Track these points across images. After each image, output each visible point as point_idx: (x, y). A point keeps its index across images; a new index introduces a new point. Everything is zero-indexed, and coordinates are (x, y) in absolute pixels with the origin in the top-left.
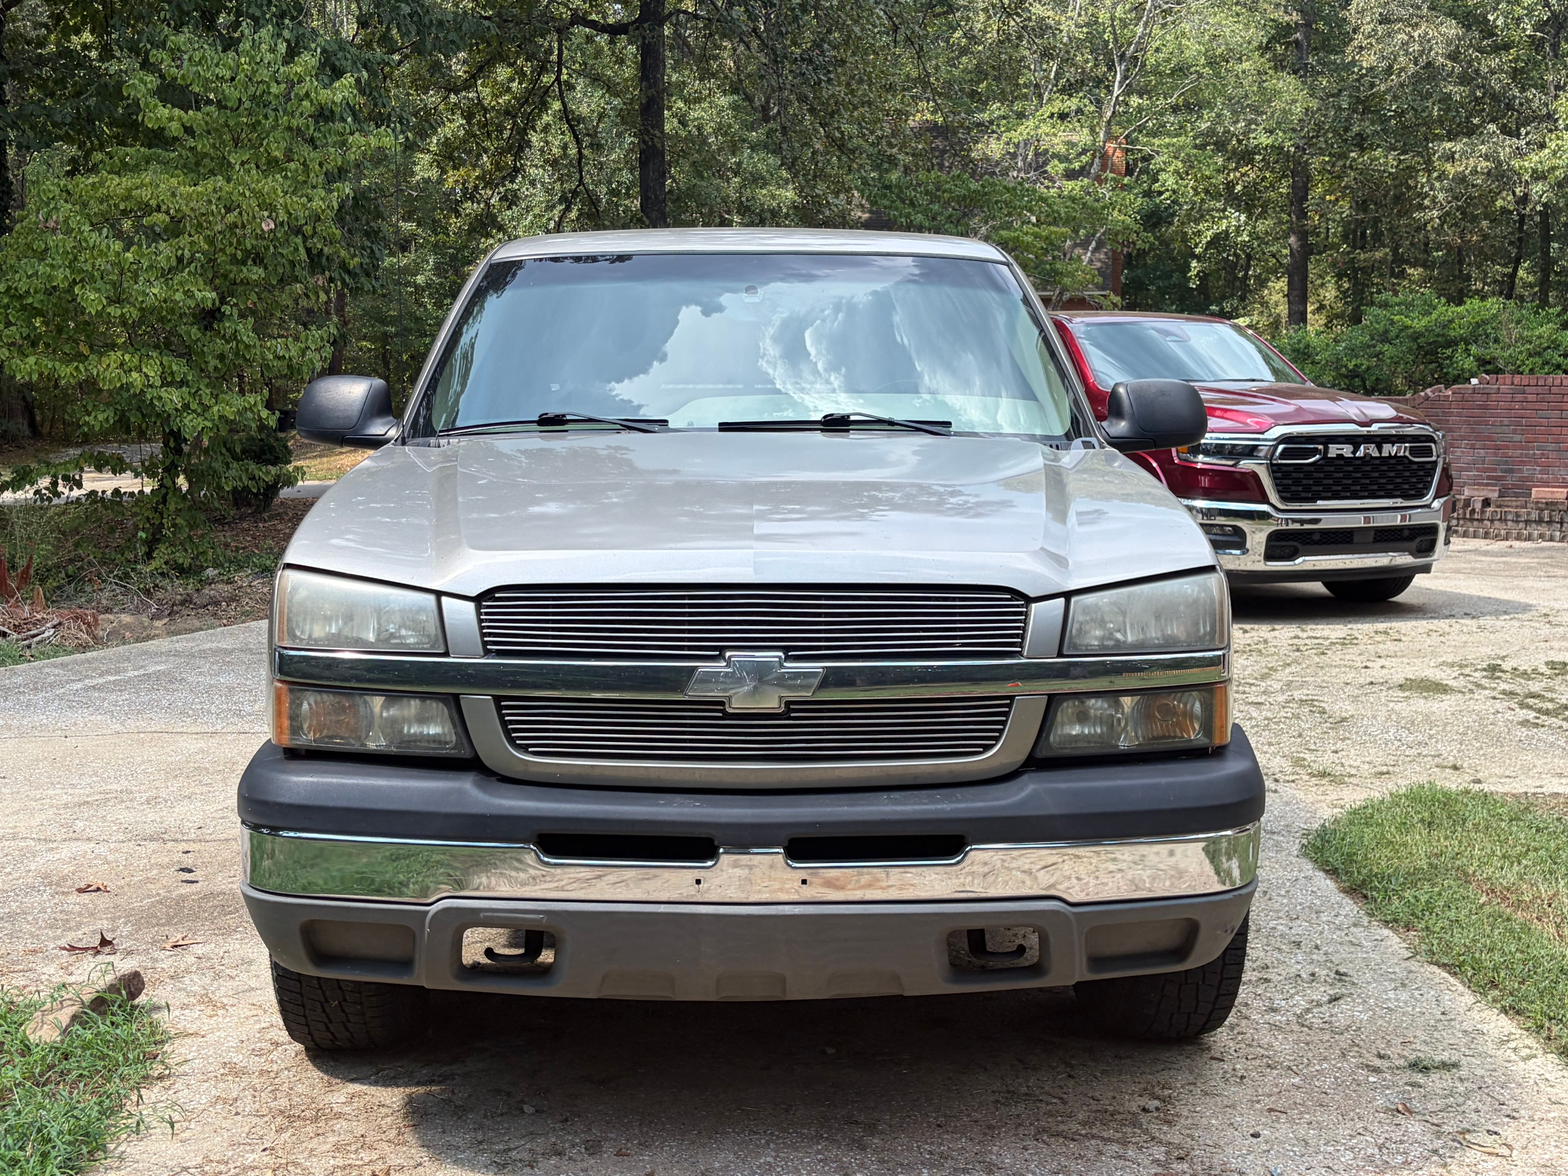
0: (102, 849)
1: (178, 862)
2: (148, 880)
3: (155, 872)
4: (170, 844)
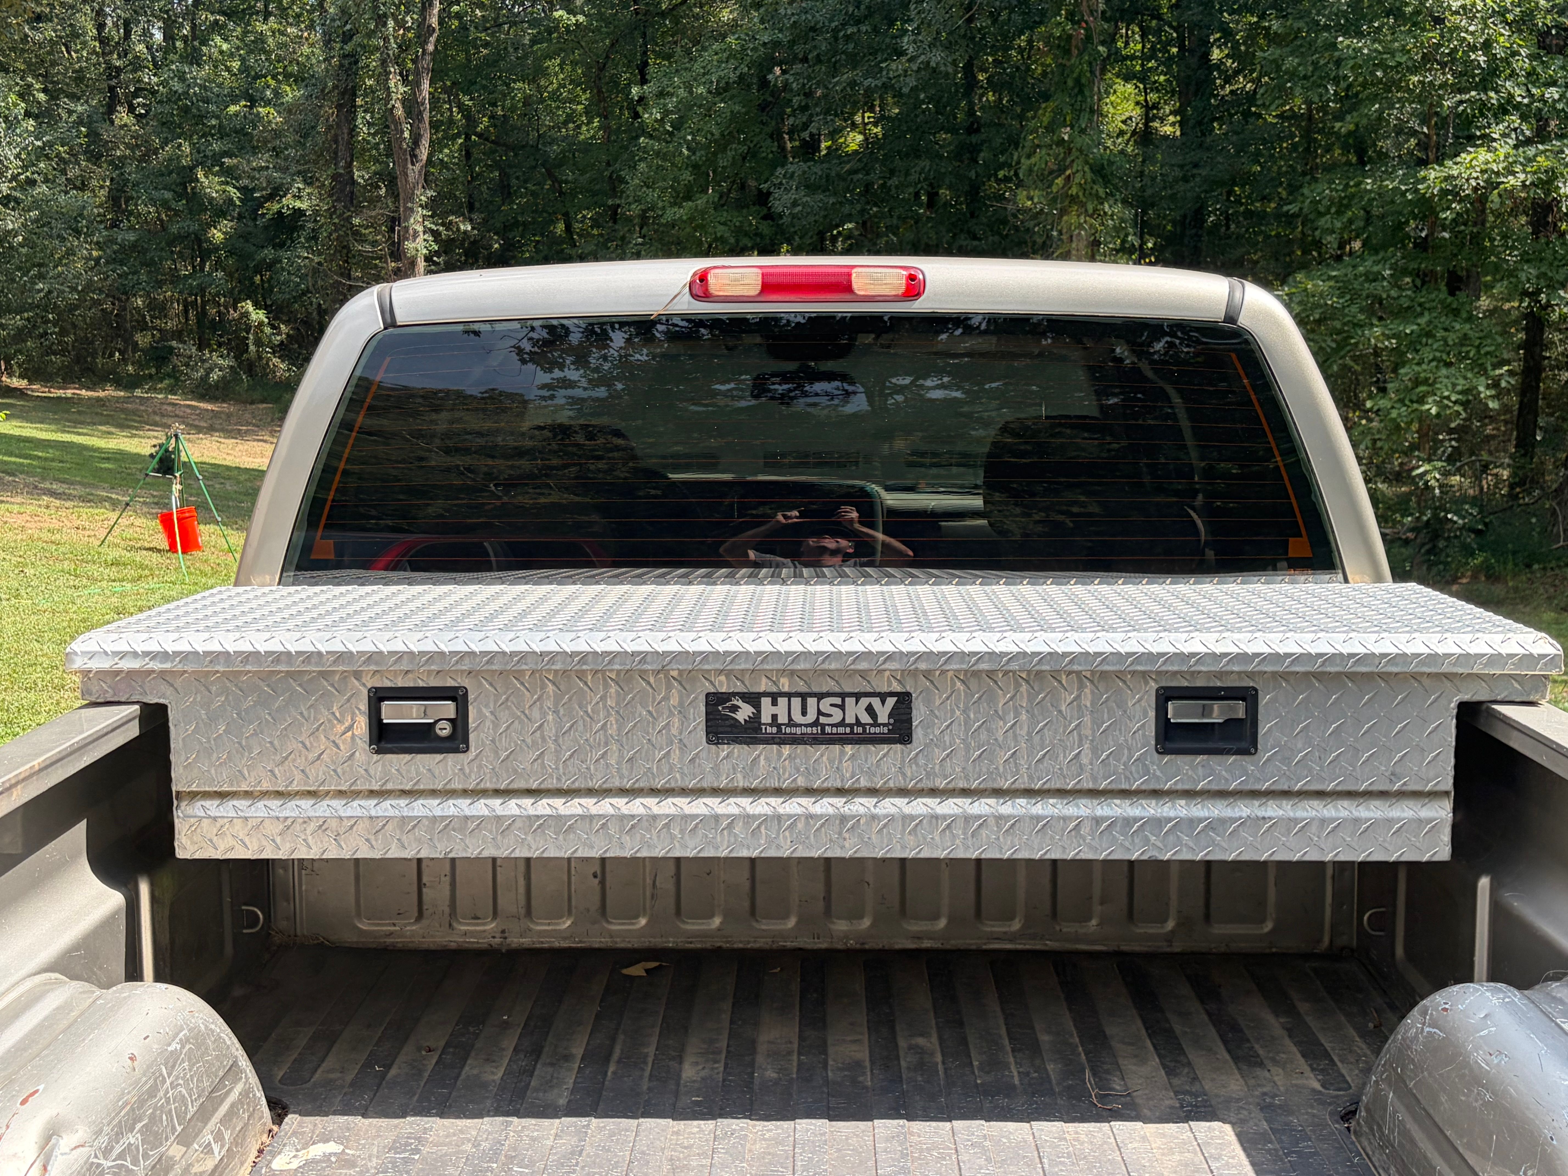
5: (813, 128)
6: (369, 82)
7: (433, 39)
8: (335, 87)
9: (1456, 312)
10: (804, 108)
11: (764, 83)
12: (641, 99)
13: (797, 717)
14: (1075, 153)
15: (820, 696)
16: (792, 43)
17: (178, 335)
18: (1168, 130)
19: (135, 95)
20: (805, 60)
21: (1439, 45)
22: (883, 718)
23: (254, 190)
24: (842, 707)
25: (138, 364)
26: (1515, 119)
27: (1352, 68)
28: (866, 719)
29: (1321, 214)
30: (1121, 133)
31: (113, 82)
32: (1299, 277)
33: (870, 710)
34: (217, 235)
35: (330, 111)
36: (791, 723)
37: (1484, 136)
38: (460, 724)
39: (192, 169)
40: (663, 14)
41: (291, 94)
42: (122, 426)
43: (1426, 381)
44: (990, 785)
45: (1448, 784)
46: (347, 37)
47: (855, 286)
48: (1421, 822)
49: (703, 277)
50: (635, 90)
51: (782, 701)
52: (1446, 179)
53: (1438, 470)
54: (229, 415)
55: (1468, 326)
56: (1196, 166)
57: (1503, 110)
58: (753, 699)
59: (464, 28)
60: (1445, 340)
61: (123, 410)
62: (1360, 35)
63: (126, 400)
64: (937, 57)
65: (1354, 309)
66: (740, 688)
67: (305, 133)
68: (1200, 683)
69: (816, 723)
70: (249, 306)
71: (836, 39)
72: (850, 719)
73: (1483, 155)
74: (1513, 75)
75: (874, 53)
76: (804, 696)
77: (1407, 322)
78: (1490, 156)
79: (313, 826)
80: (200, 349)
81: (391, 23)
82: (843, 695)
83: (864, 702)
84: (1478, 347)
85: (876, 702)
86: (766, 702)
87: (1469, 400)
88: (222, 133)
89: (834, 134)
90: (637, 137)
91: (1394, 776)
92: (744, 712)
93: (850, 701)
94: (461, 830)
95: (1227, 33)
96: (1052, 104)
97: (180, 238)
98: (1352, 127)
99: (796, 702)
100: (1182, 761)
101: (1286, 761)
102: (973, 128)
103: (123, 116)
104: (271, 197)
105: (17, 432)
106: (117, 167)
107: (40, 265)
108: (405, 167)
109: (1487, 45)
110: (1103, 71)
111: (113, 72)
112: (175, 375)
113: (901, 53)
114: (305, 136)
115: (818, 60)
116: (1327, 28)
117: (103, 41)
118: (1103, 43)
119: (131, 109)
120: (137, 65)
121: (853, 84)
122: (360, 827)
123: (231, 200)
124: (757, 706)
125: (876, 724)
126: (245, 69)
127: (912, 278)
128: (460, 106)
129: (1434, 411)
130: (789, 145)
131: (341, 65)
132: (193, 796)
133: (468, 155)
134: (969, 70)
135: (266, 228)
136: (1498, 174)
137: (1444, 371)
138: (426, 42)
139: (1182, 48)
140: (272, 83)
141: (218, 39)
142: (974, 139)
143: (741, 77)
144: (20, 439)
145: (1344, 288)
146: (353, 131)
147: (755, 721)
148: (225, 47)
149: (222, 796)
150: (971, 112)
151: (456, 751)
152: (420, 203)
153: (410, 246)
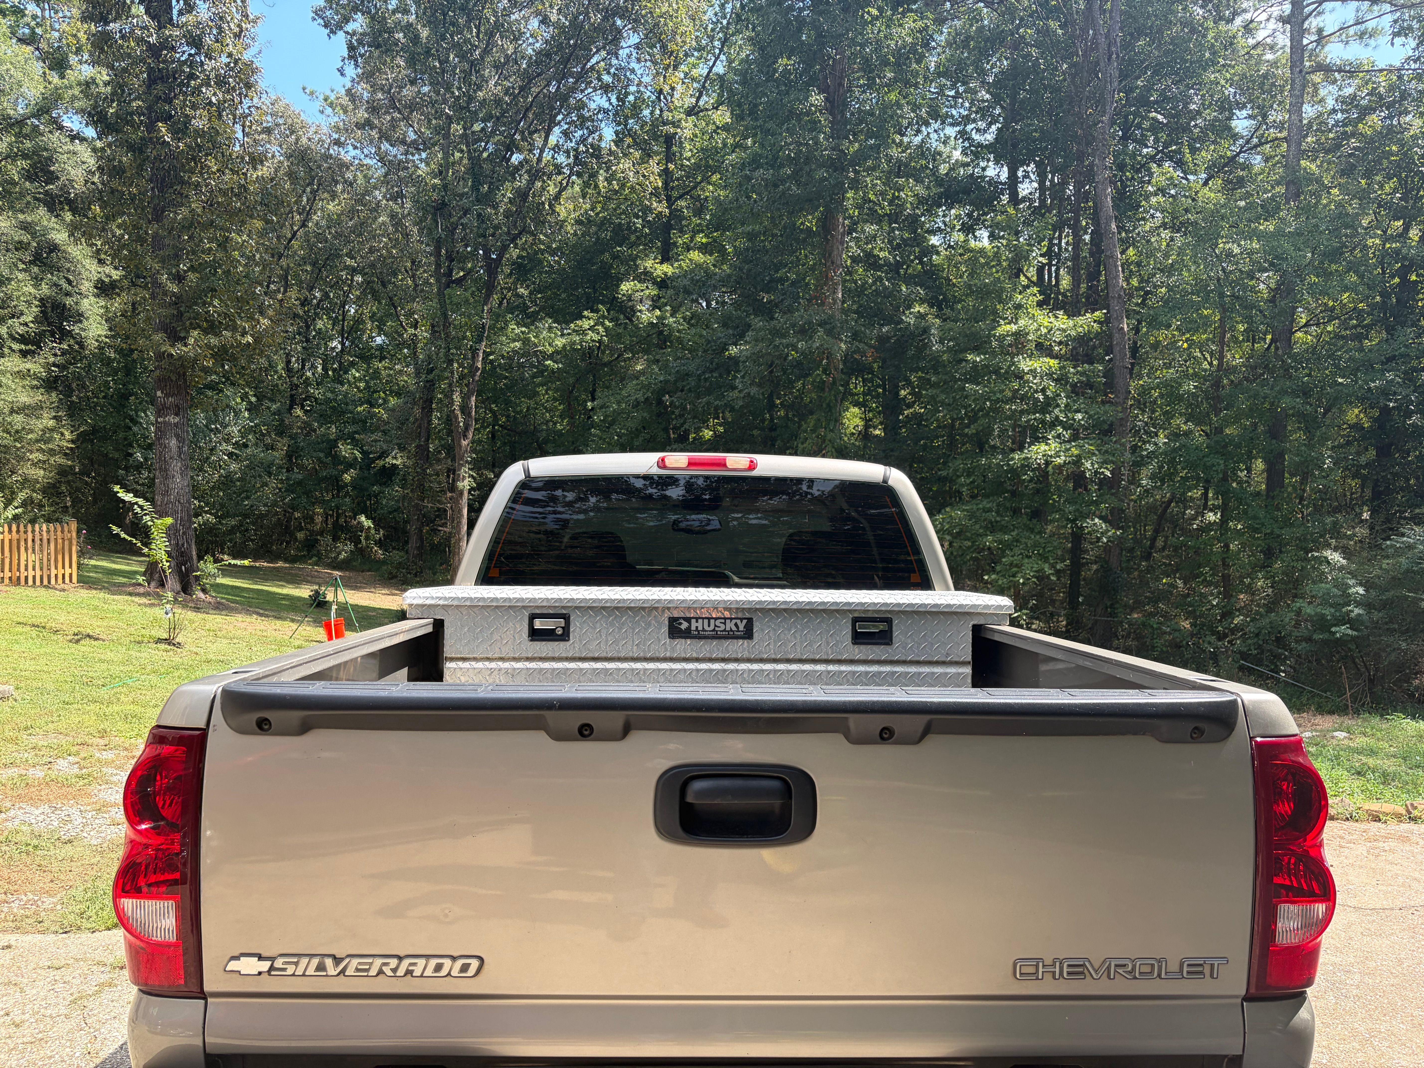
5: (686, 426)
6: (439, 396)
7: (478, 374)
8: (421, 398)
9: (1032, 530)
10: (681, 416)
11: (660, 402)
12: (593, 409)
13: (706, 628)
14: (827, 442)
15: (716, 619)
16: (676, 381)
17: (321, 533)
18: (877, 432)
19: (305, 400)
20: (682, 391)
21: (1019, 390)
22: (741, 628)
23: (371, 453)
24: (725, 623)
25: (298, 549)
26: (1060, 429)
27: (974, 401)
28: (734, 628)
29: (959, 477)
30: (853, 434)
31: (294, 392)
32: (948, 509)
33: (736, 625)
34: (347, 477)
35: (417, 411)
36: (704, 630)
37: (1043, 437)
38: (566, 630)
39: (336, 441)
40: (605, 365)
41: (393, 401)
42: (289, 582)
43: (1016, 566)
44: (784, 657)
45: (969, 658)
46: (430, 371)
47: (728, 464)
48: (959, 674)
49: (663, 460)
50: (589, 404)
51: (700, 621)
52: (1024, 459)
53: (1026, 614)
54: (350, 578)
55: (1038, 537)
56: (892, 450)
57: (1053, 425)
58: (688, 620)
59: (494, 368)
60: (1026, 544)
61: (289, 574)
62: (978, 384)
63: (291, 568)
64: (754, 390)
65: (977, 527)
66: (682, 615)
67: (403, 423)
68: (870, 615)
69: (714, 630)
70: (363, 518)
71: (700, 380)
72: (728, 629)
73: (1043, 447)
74: (1058, 406)
75: (720, 387)
76: (709, 619)
77: (1005, 533)
78: (1047, 448)
79: (503, 672)
80: (333, 540)
81: (456, 365)
82: (725, 619)
83: (734, 621)
84: (1044, 548)
85: (738, 622)
86: (693, 621)
87: (1041, 577)
88: (354, 422)
89: (698, 430)
90: (590, 429)
91: (948, 655)
92: (684, 625)
93: (728, 621)
94: (565, 674)
95: (909, 383)
96: (815, 417)
97: (325, 479)
98: (974, 431)
99: (706, 621)
100: (862, 647)
101: (904, 648)
102: (773, 428)
103: (299, 412)
104: (379, 458)
105: (231, 583)
106: (292, 439)
107: (247, 491)
108: (460, 441)
109: (1043, 391)
110: (842, 400)
111: (294, 387)
112: (319, 555)
113: (735, 388)
114: (403, 424)
115: (690, 390)
116: (960, 379)
117: (288, 369)
118: (842, 386)
119: (303, 407)
120: (307, 383)
121: (708, 403)
122: (524, 672)
123: (356, 458)
124: (690, 623)
125: (738, 631)
126: (368, 387)
127: (752, 462)
128: (491, 410)
129: (1021, 581)
130: (672, 436)
131: (425, 386)
132: (452, 659)
133: (493, 437)
134: (770, 397)
135: (375, 474)
136: (1051, 456)
137: (1026, 560)
138: (475, 375)
139: (884, 389)
140: (382, 395)
141: (354, 371)
142: (773, 434)
143: (647, 399)
144: (233, 587)
145: (972, 515)
146: (430, 422)
147: (689, 629)
148: (357, 375)
149: (464, 659)
150: (772, 419)
151: (565, 640)
152: (467, 462)
153: (460, 484)
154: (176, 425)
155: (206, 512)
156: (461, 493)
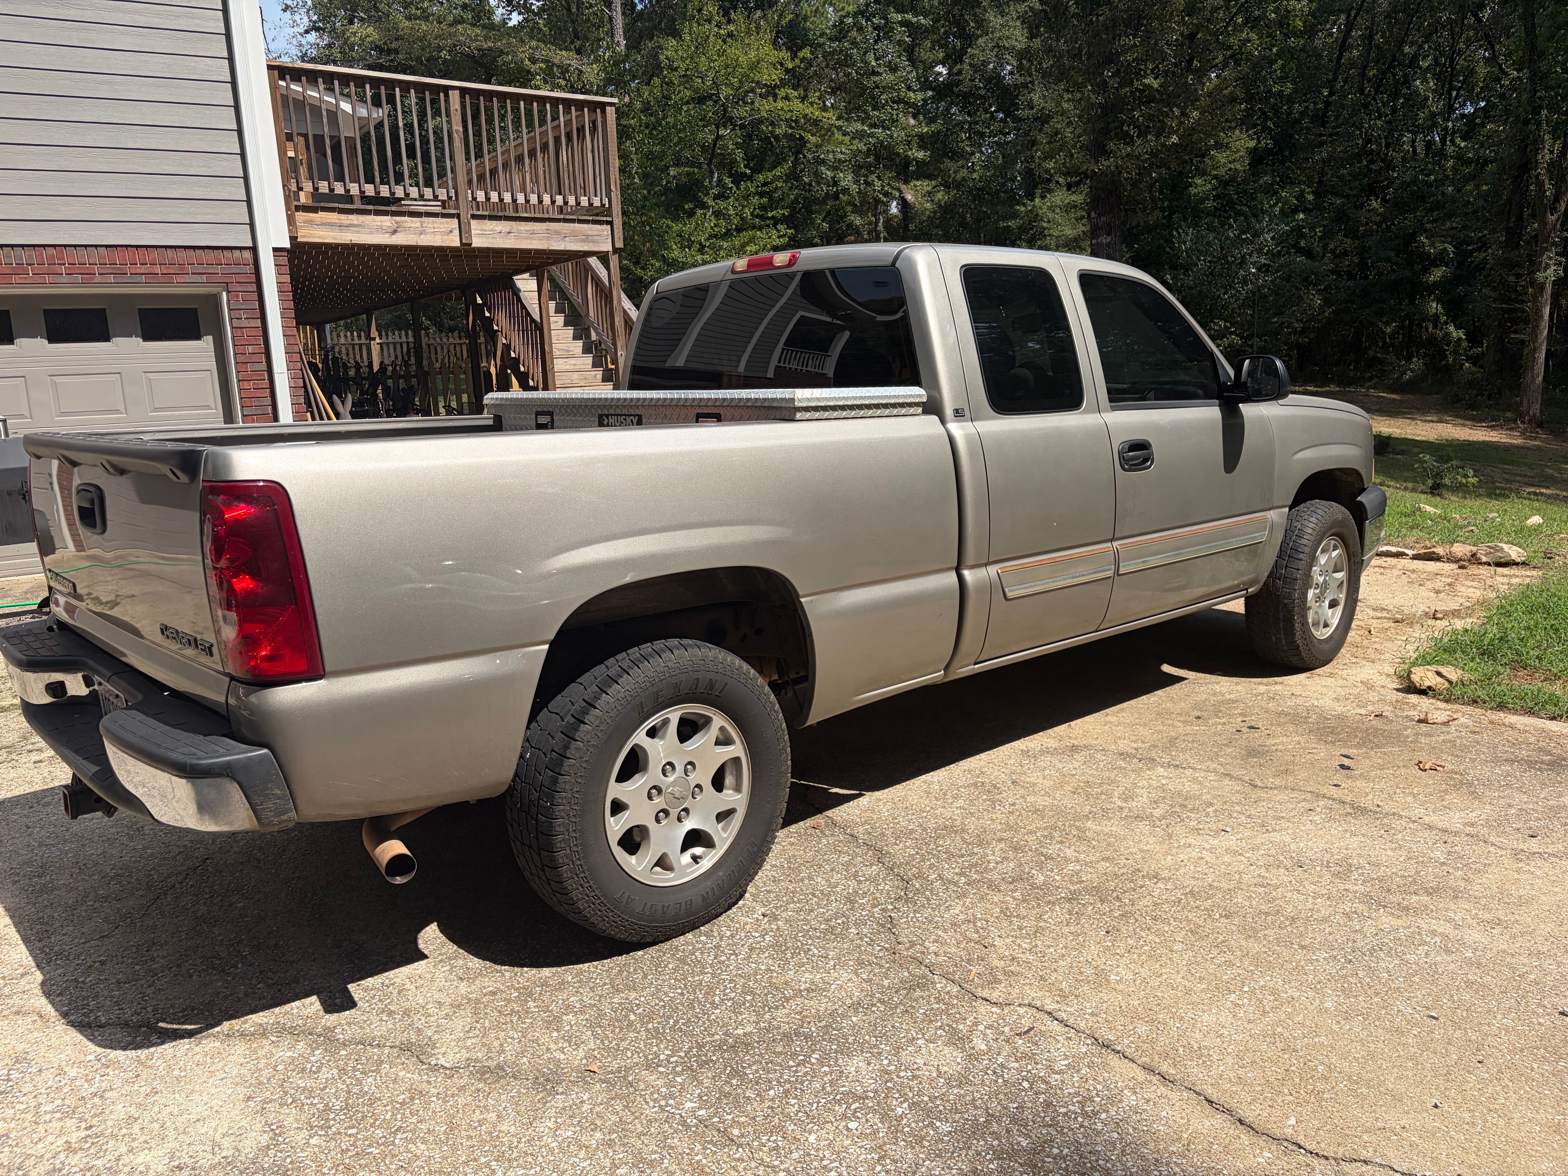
0: (1419, 812)
1: (1348, 778)
2: (1382, 768)
3: (1373, 774)
4: (1349, 799)
38: (552, 422)
70: (1451, 328)
152: (1554, 244)
153: (1540, 276)
154: (1108, 245)
155: (1232, 333)
156: (1542, 287)
